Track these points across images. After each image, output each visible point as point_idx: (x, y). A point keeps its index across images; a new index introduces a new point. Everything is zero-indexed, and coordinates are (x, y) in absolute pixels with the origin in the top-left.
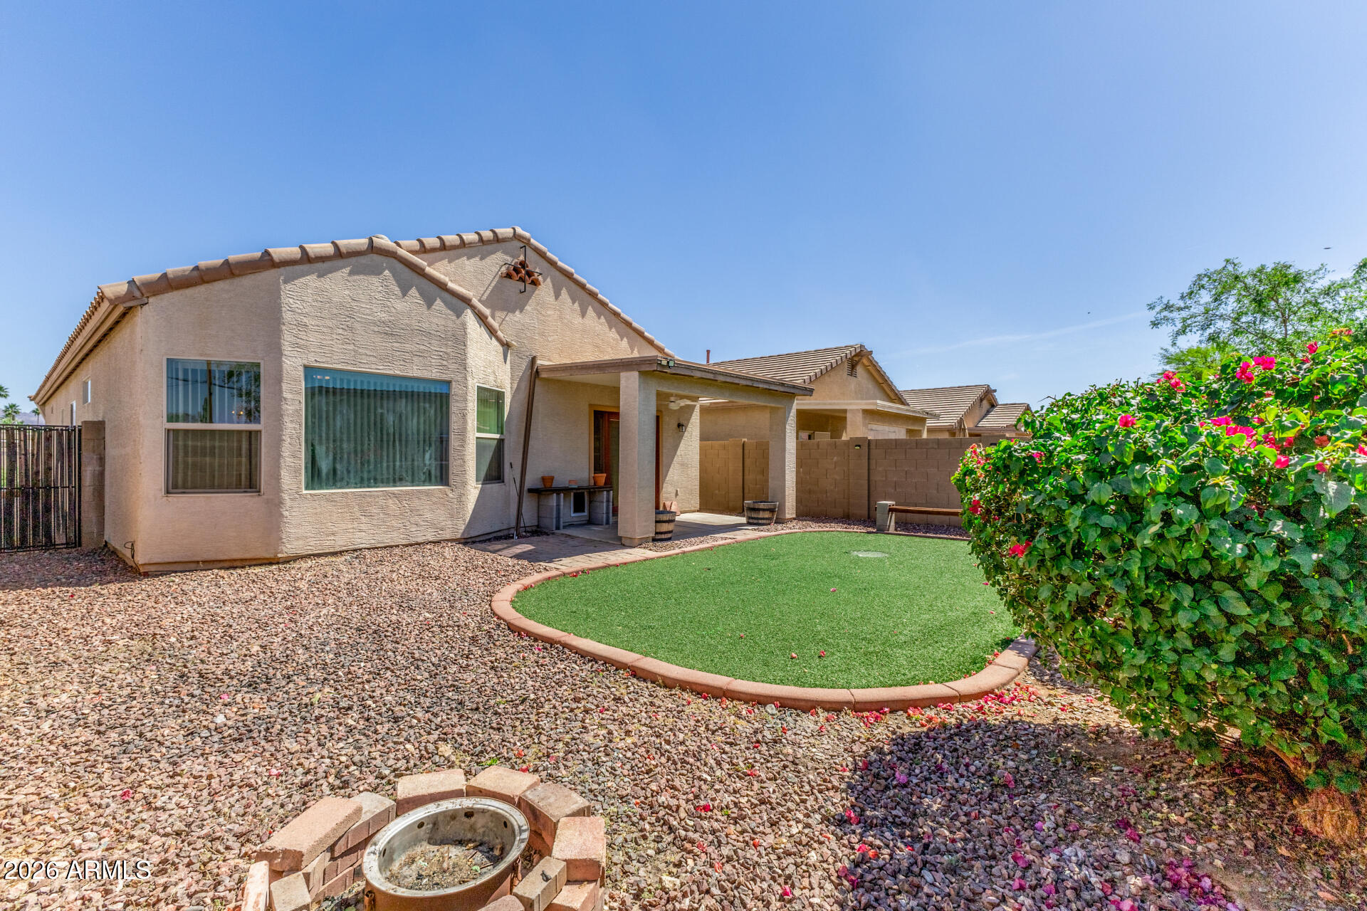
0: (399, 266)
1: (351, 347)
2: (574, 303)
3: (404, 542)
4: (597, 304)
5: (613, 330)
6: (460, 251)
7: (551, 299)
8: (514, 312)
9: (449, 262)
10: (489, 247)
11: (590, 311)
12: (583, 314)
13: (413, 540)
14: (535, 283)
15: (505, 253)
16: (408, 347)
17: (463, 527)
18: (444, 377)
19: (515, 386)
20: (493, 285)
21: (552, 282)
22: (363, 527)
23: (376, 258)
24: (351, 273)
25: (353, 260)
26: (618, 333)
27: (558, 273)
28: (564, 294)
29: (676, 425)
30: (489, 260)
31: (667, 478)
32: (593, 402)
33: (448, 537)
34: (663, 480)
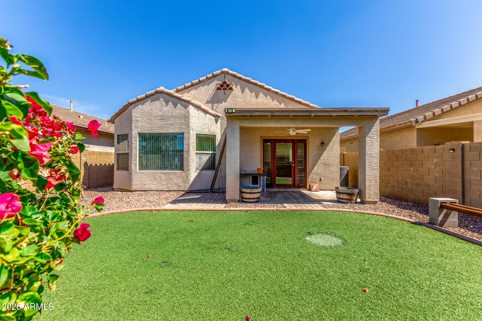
0: (165, 96)
1: (151, 125)
2: (251, 93)
3: (167, 190)
4: (265, 91)
5: (275, 101)
6: (199, 85)
7: (240, 93)
8: (221, 103)
9: (195, 90)
10: (211, 80)
11: (261, 95)
12: (257, 97)
13: (170, 189)
14: (231, 89)
15: (218, 80)
16: (168, 122)
17: (188, 186)
18: (181, 131)
19: (223, 132)
20: (213, 94)
21: (240, 86)
22: (154, 183)
23: (158, 95)
24: (150, 102)
25: (151, 97)
26: (278, 101)
27: (243, 82)
28: (247, 90)
29: (320, 143)
30: (211, 85)
31: (313, 171)
32: (263, 136)
33: (182, 189)
34: (310, 172)
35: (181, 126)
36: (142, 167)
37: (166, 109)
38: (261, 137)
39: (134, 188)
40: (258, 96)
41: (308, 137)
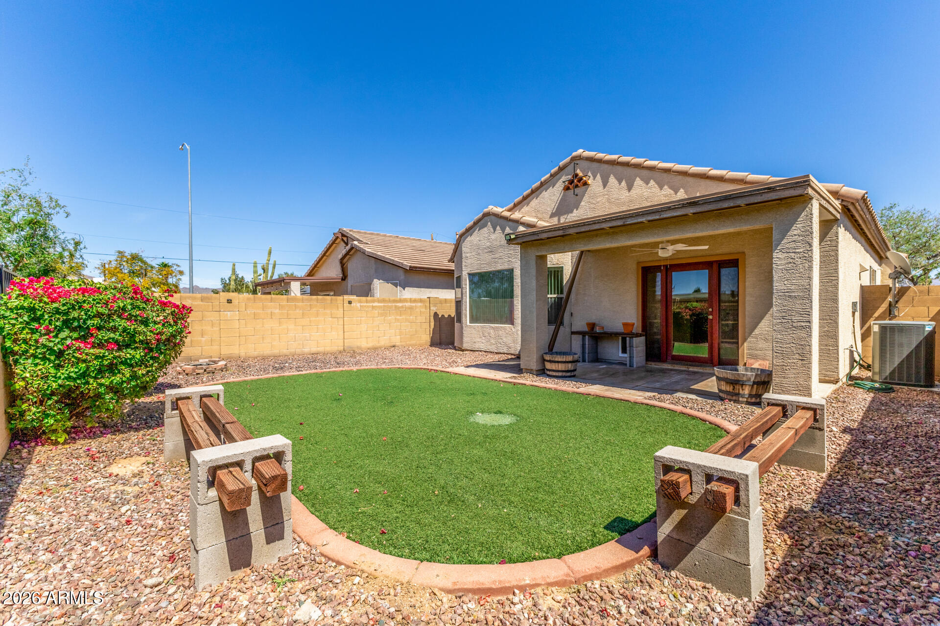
0: (493, 217)
1: (479, 262)
2: (620, 183)
3: (496, 351)
4: (645, 173)
5: (666, 187)
6: (541, 189)
7: (601, 188)
8: (572, 212)
9: (536, 199)
10: (557, 177)
11: (638, 182)
12: (630, 188)
13: (499, 351)
14: (585, 184)
15: (566, 175)
16: (497, 256)
18: (510, 267)
20: (560, 199)
21: (601, 175)
22: (484, 341)
23: (486, 218)
24: (479, 230)
25: (479, 224)
26: (671, 188)
27: (606, 166)
28: (612, 180)
30: (557, 185)
31: (757, 331)
32: (641, 260)
33: (512, 352)
34: (747, 334)
35: (510, 259)
36: (474, 319)
37: (493, 237)
38: (638, 263)
39: (465, 346)
40: (633, 185)
41: (744, 253)
